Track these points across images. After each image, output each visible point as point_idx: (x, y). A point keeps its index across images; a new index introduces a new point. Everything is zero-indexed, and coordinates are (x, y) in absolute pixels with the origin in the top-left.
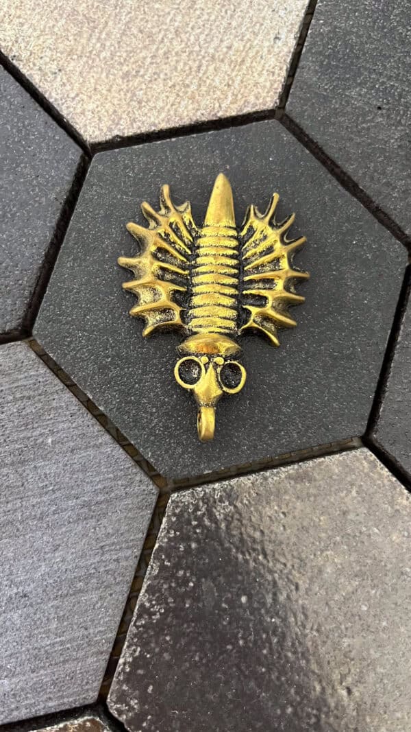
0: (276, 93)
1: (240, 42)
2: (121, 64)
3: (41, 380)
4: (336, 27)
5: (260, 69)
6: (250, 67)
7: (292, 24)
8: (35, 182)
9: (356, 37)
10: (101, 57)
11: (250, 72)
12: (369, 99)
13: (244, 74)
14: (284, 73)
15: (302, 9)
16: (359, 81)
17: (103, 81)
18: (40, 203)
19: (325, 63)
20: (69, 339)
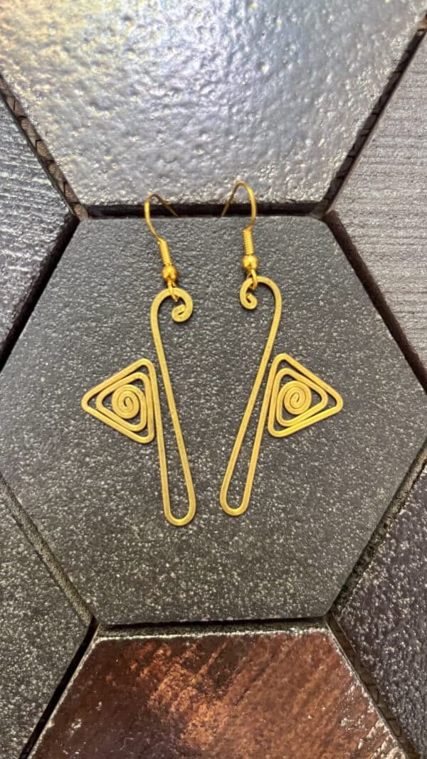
2: (273, 722)
8: (400, 594)
10: (294, 732)
17: (297, 704)
18: (399, 568)
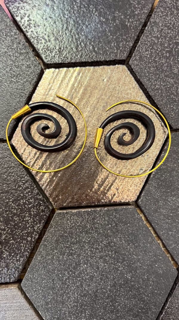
0: (136, 195)
1: (125, 169)
3: (22, 304)
4: (168, 167)
5: (131, 183)
6: (127, 181)
7: (149, 163)
8: (30, 221)
9: (176, 173)
11: (127, 184)
12: (176, 202)
13: (124, 184)
14: (141, 186)
15: (155, 157)
16: (173, 194)
18: (31, 230)
19: (160, 183)
20: (35, 289)
